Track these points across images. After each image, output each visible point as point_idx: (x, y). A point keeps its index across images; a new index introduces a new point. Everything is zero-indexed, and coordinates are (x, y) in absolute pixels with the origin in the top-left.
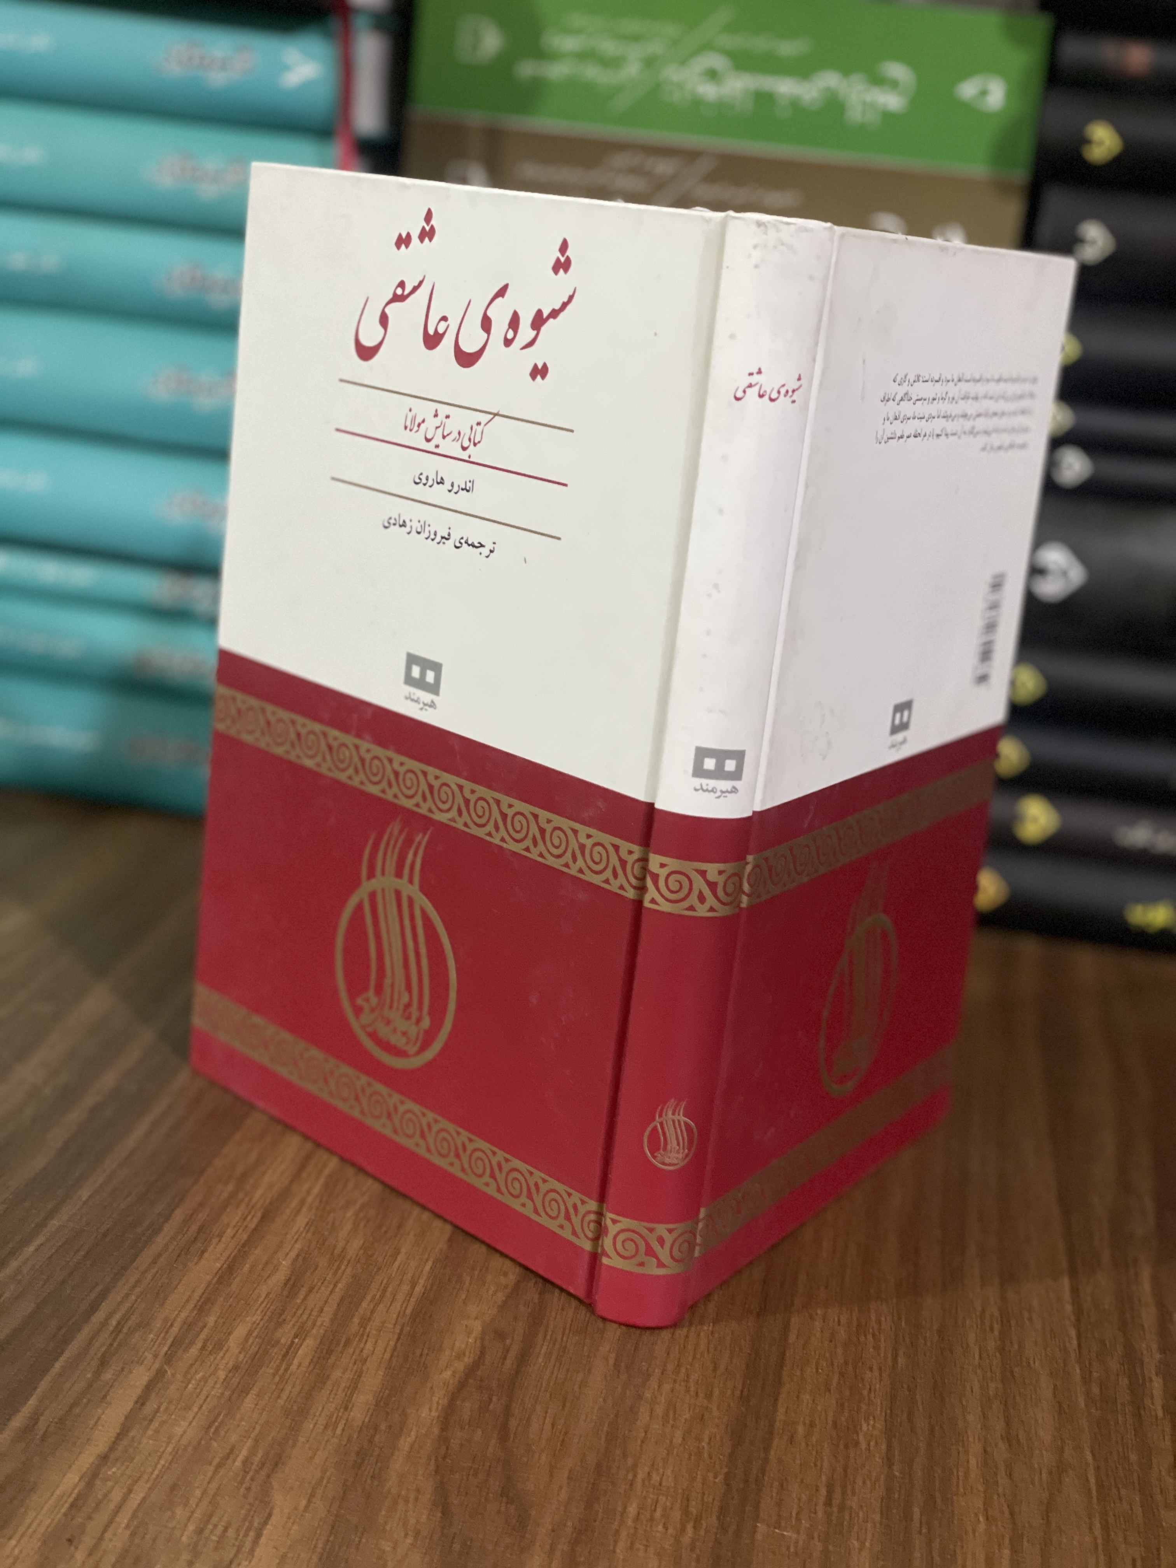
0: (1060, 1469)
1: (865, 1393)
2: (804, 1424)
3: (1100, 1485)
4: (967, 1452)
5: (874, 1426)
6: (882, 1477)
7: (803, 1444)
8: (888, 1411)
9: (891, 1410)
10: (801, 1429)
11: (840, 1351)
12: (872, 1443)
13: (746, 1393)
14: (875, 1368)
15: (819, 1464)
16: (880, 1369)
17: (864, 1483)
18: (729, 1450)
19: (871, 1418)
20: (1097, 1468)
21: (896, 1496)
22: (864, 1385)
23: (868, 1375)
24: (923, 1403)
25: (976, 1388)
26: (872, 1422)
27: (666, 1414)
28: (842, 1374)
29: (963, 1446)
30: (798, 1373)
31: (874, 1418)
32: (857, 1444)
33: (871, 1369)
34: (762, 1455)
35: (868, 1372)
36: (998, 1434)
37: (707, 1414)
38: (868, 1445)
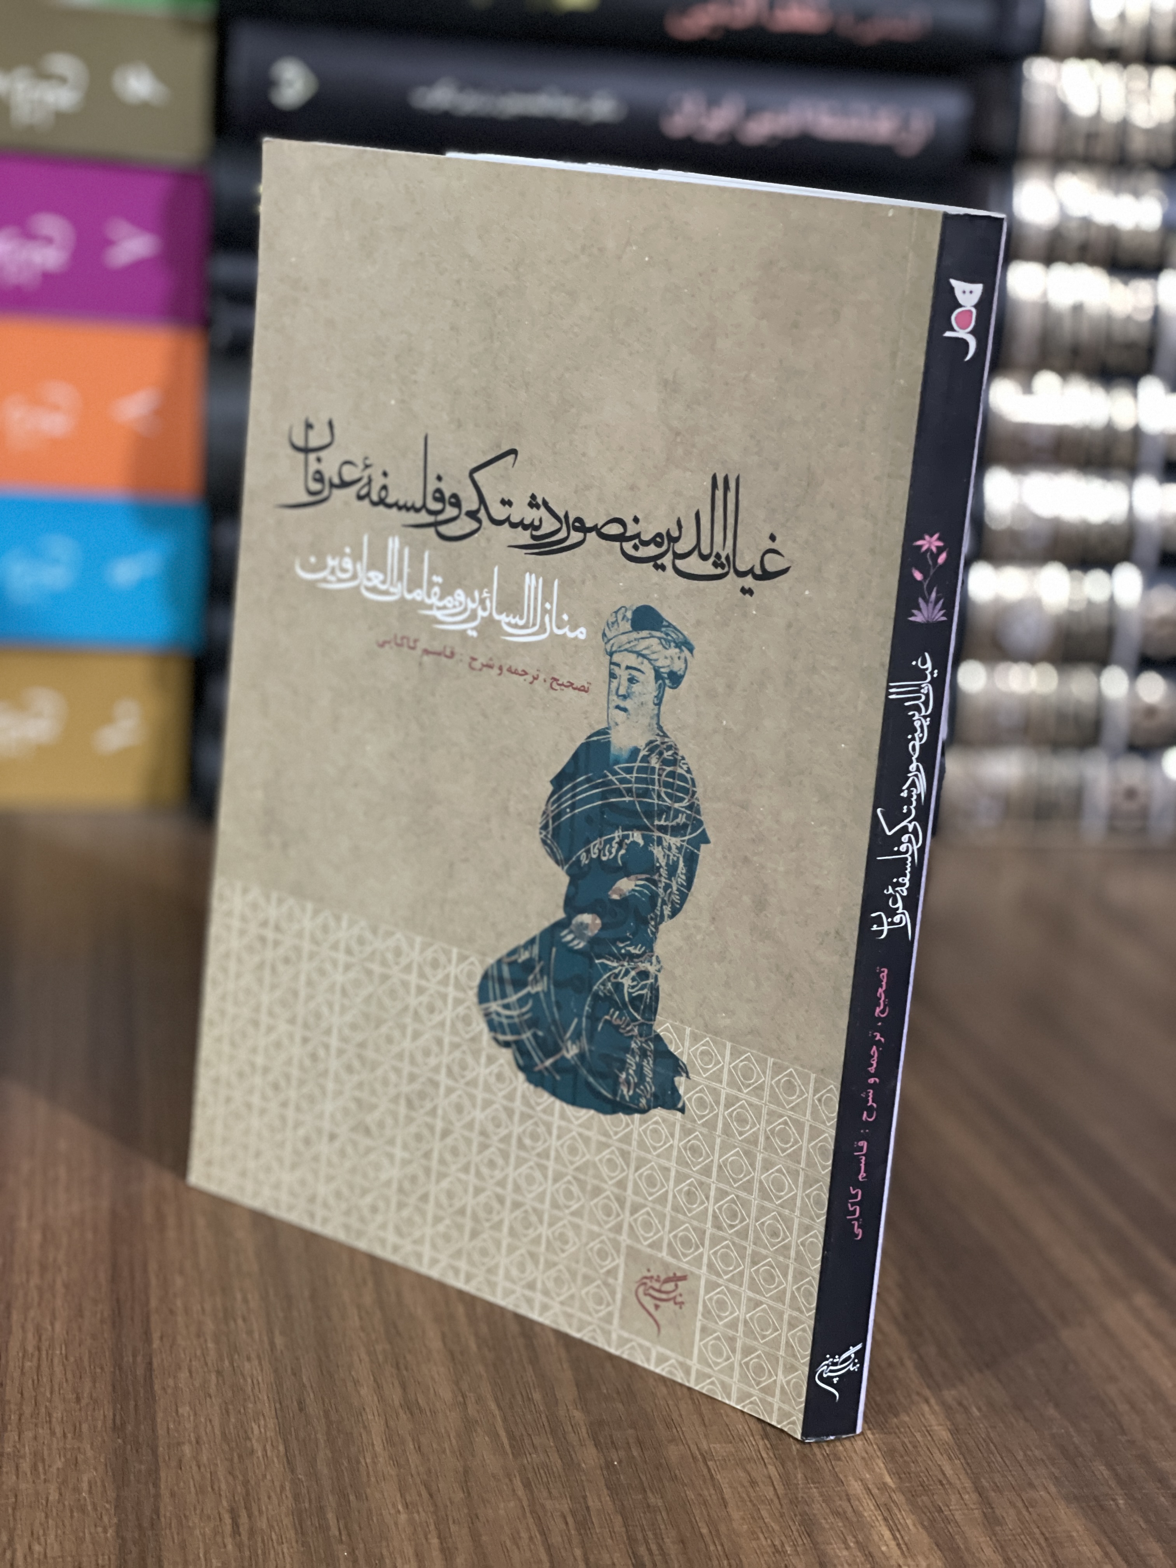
0: (468, 1428)
1: (249, 1388)
2: (190, 1442)
3: (511, 1436)
4: (369, 1433)
5: (265, 1427)
6: (287, 1485)
7: (195, 1468)
8: (278, 1406)
9: (280, 1404)
10: (187, 1450)
11: (211, 1345)
13: (118, 1422)
14: (253, 1356)
15: (216, 1488)
16: (259, 1357)
17: (269, 1497)
18: (114, 1495)
19: (261, 1418)
20: (505, 1420)
21: (307, 1505)
22: (245, 1380)
23: (247, 1365)
24: (312, 1386)
25: (364, 1356)
26: (262, 1423)
27: (34, 1467)
28: (219, 1373)
29: (365, 1427)
30: (171, 1382)
31: (264, 1417)
32: (252, 1452)
33: (249, 1359)
34: (152, 1491)
35: (246, 1363)
36: (397, 1403)
37: (81, 1457)
38: (265, 1450)
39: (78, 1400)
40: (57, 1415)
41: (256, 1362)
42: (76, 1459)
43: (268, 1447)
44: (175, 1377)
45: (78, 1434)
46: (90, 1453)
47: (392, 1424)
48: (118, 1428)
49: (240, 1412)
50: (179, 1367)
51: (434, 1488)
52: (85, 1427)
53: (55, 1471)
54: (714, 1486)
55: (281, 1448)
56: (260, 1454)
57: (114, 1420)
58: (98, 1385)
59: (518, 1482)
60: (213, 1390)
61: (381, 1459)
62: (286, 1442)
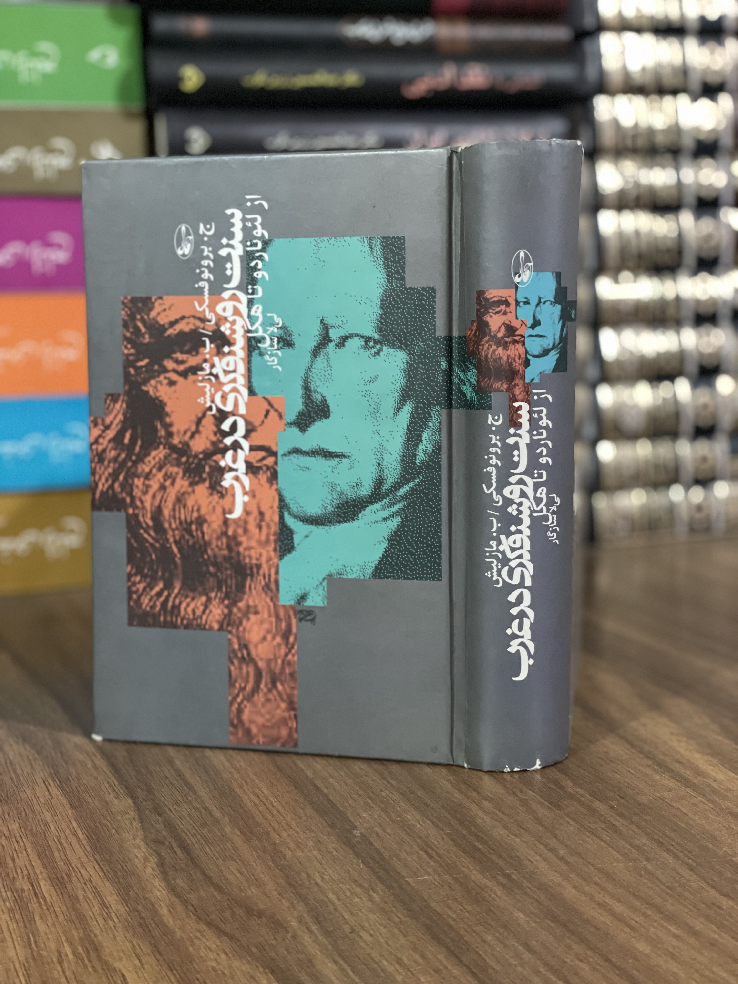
0: (524, 802)
1: (391, 802)
2: (376, 826)
3: (550, 802)
4: (472, 811)
5: (413, 815)
6: (444, 836)
7: (387, 835)
8: (413, 806)
13: (330, 823)
14: (383, 789)
15: (405, 841)
16: (387, 789)
17: (437, 841)
18: (352, 851)
21: (460, 842)
22: (387, 799)
23: (383, 793)
24: (425, 797)
26: (410, 814)
27: (298, 847)
29: (467, 809)
31: (409, 811)
32: (414, 826)
34: (372, 847)
43: (421, 823)
48: (332, 826)
55: (428, 822)
59: (567, 819)
62: (429, 820)
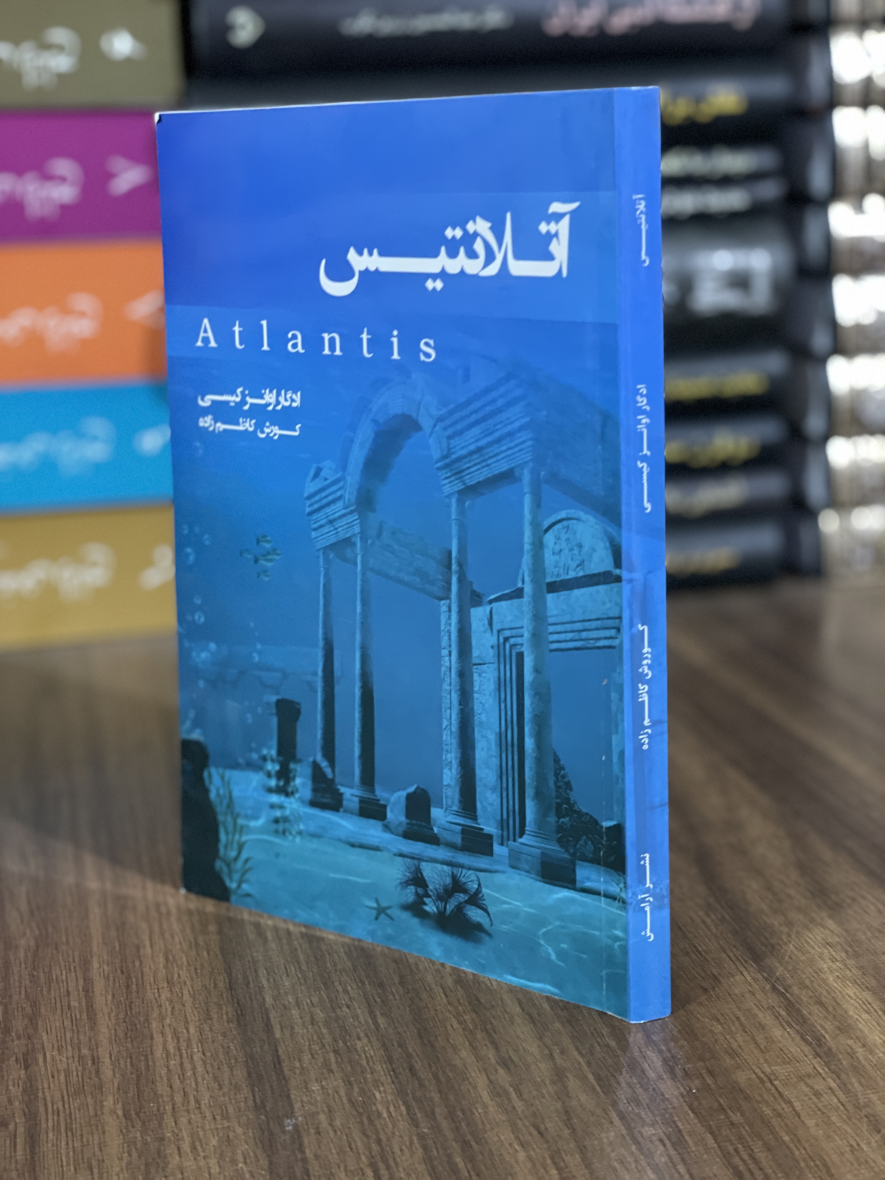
0: (559, 1075)
1: (364, 1062)
2: (323, 1111)
3: (598, 1078)
4: (475, 1087)
5: (385, 1092)
6: (415, 1138)
7: (331, 1133)
8: (392, 1073)
9: (394, 1072)
10: (322, 1117)
11: (325, 1031)
12: (392, 1109)
13: (258, 1101)
14: (362, 1035)
15: (353, 1147)
16: (367, 1035)
17: (401, 1150)
18: (267, 1163)
19: (380, 1085)
20: (589, 1064)
21: (435, 1153)
22: (359, 1055)
23: (359, 1044)
24: (417, 1055)
25: (455, 1025)
26: (382, 1089)
27: (194, 1148)
28: (336, 1052)
29: (471, 1084)
30: (297, 1064)
31: (382, 1084)
32: (379, 1115)
33: (359, 1039)
34: (299, 1156)
35: (357, 1042)
36: (493, 1061)
37: (231, 1134)
38: (389, 1112)
39: (220, 1088)
40: (205, 1101)
41: (365, 1040)
42: (228, 1137)
44: (299, 1060)
45: (226, 1117)
46: (239, 1130)
47: (493, 1078)
48: (260, 1107)
49: (361, 1083)
50: (301, 1051)
51: (542, 1127)
52: (231, 1110)
53: (212, 1148)
54: (784, 1100)
55: (403, 1108)
56: (385, 1115)
57: (254, 1100)
58: (234, 1073)
59: (613, 1115)
60: (334, 1066)
61: (491, 1109)
62: (405, 1103)
